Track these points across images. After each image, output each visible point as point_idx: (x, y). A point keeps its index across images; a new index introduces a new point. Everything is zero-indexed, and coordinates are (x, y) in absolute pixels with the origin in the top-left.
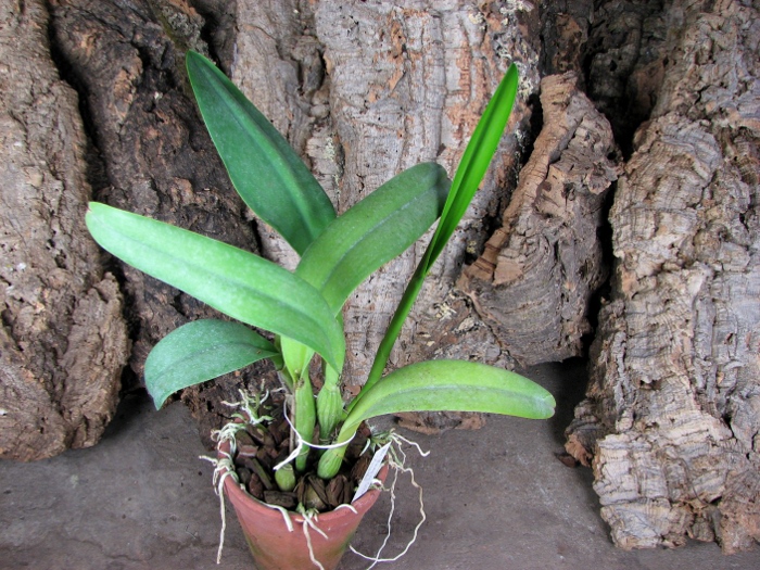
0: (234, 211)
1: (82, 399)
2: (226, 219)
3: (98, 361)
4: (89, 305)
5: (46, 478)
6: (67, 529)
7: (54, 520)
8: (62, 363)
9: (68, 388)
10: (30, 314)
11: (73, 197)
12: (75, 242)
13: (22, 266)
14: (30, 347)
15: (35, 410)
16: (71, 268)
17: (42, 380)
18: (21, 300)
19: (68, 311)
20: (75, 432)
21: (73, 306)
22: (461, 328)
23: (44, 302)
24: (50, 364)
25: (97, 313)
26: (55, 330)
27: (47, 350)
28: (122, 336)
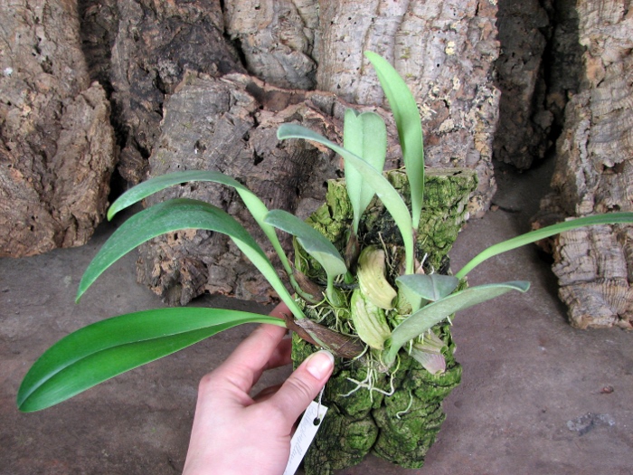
0: (217, 24)
1: (70, 199)
2: (208, 31)
3: (85, 163)
4: (76, 110)
5: (42, 279)
6: (58, 322)
7: (46, 314)
8: (51, 166)
9: (58, 190)
10: (17, 115)
11: (57, 6)
12: (60, 48)
13: (9, 71)
14: (17, 147)
15: (25, 209)
16: (57, 73)
17: (30, 180)
18: (9, 104)
19: (56, 115)
20: (66, 231)
21: (61, 112)
22: (442, 128)
23: (31, 105)
24: (40, 166)
25: (84, 118)
26: (43, 133)
27: (36, 152)
28: (109, 139)
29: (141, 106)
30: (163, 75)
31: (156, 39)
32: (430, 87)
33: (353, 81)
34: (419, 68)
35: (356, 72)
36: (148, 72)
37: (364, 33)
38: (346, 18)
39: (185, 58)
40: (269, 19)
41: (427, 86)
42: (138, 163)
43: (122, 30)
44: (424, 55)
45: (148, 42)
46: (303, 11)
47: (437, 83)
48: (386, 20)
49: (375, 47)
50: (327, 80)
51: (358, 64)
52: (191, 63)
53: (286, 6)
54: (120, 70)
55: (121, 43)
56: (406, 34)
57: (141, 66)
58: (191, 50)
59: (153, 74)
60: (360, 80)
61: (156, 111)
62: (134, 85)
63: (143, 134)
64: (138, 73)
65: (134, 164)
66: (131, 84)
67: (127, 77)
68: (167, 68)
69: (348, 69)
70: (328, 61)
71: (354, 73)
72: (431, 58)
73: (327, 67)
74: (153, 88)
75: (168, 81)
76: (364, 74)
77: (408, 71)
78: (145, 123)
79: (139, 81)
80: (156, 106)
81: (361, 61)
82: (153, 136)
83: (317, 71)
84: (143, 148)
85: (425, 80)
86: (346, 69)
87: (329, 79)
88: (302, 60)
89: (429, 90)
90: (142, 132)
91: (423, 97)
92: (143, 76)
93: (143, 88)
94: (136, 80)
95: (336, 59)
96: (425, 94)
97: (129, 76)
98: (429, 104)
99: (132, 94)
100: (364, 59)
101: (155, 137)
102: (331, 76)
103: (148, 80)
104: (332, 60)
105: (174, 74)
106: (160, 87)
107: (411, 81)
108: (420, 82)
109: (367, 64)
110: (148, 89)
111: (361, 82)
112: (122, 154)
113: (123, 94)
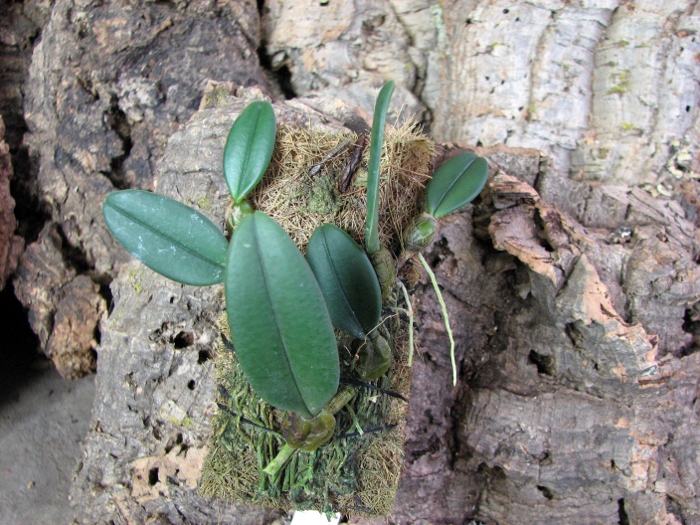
29: (73, 162)
30: (124, 105)
31: (118, 34)
32: (673, 151)
33: (510, 132)
34: (648, 114)
35: (519, 115)
36: (97, 97)
37: (534, 41)
38: (497, 10)
39: (173, 75)
40: (345, 23)
41: (665, 149)
42: (53, 275)
43: (57, 17)
44: (660, 86)
45: (102, 39)
46: (408, 19)
47: (687, 144)
48: (580, 16)
49: (556, 68)
50: (454, 134)
51: (520, 98)
52: (184, 85)
53: (377, 5)
54: (42, 89)
55: (52, 41)
56: (622, 44)
57: (85, 85)
58: (188, 61)
59: (106, 101)
60: (525, 132)
61: (102, 172)
62: (66, 119)
63: (73, 218)
64: (75, 98)
65: (44, 277)
66: (61, 118)
67: (55, 104)
68: (135, 93)
69: (501, 108)
70: (458, 95)
71: (513, 118)
72: (675, 94)
73: (456, 107)
74: (104, 129)
75: (135, 116)
76: (534, 121)
77: (623, 119)
78: (77, 195)
79: (76, 113)
80: (103, 162)
81: (527, 94)
82: (92, 222)
83: (432, 120)
84: (77, 248)
85: (662, 137)
86: (498, 109)
87: (459, 131)
88: (403, 100)
89: (669, 158)
90: (72, 213)
91: (658, 171)
92: (86, 103)
93: (84, 126)
94: (71, 111)
95: (476, 90)
96: (661, 164)
97: (58, 101)
98: (670, 187)
99: (61, 136)
100: (535, 90)
101: (95, 225)
102: (463, 125)
103: (94, 112)
104: (466, 92)
105: (148, 103)
106: (121, 130)
107: (631, 138)
108: (650, 140)
109: (541, 99)
110: (93, 130)
111: (527, 135)
112: (25, 255)
113: (44, 137)
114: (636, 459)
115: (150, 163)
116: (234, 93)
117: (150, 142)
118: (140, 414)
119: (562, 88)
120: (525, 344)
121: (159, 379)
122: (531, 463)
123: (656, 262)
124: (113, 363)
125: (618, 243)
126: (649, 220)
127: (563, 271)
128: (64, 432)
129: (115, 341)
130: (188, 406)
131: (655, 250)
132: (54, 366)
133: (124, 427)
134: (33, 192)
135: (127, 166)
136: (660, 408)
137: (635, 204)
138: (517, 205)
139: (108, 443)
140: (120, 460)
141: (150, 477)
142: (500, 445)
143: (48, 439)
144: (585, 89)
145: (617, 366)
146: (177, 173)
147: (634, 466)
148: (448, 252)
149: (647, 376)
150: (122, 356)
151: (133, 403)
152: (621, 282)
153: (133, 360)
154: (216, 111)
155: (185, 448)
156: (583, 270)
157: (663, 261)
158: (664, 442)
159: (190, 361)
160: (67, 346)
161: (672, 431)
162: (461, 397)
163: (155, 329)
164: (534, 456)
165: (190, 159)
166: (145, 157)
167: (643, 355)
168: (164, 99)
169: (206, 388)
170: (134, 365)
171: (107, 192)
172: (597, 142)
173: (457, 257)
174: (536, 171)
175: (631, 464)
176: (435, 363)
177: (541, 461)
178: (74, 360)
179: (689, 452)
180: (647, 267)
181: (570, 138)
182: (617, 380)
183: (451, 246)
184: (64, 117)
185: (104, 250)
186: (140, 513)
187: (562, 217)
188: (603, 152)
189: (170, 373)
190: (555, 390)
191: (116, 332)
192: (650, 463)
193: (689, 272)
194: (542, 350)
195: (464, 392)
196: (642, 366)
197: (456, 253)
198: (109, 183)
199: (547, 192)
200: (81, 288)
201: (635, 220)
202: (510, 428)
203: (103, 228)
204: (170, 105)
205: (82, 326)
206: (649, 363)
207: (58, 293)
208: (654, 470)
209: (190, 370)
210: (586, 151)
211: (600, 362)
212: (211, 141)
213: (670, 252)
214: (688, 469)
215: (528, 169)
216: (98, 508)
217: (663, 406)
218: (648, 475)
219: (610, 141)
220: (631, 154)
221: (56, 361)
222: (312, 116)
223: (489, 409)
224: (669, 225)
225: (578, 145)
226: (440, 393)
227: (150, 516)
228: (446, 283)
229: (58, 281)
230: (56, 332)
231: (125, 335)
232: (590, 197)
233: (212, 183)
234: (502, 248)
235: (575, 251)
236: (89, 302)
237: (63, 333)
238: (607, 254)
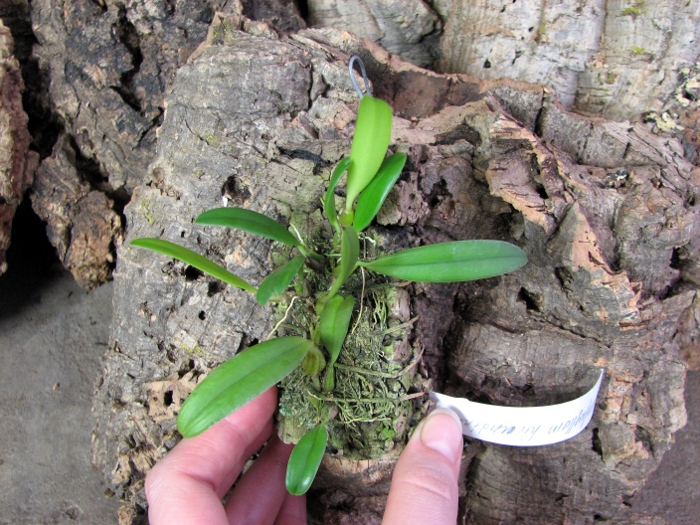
29: (84, 77)
30: (133, 17)
32: (682, 78)
33: (518, 54)
34: (660, 37)
35: (528, 35)
36: (105, 8)
41: (674, 76)
42: (68, 190)
50: (463, 51)
51: (532, 20)
59: (114, 12)
60: (534, 54)
61: (112, 87)
62: (74, 32)
63: (85, 131)
64: (83, 9)
65: (60, 192)
66: (69, 30)
67: (62, 15)
68: (143, 4)
69: (511, 29)
70: (469, 11)
71: (523, 38)
72: (690, 18)
73: (466, 23)
74: (113, 42)
75: (144, 29)
76: (543, 43)
77: (635, 42)
78: (89, 110)
79: (84, 25)
80: (114, 77)
81: (538, 14)
82: (104, 137)
83: (443, 31)
84: (91, 159)
85: (673, 64)
86: (507, 29)
87: (468, 48)
88: (414, 9)
89: (678, 85)
90: (84, 127)
91: (665, 99)
92: (94, 15)
93: (92, 40)
94: (79, 23)
95: (487, 7)
96: (670, 92)
97: (66, 13)
98: (675, 115)
99: (70, 49)
100: (547, 10)
101: (107, 140)
102: (472, 43)
103: (103, 24)
104: (477, 9)
105: (157, 15)
106: (130, 42)
107: (641, 64)
108: (660, 66)
109: (552, 20)
110: (103, 43)
111: (535, 57)
112: (40, 170)
113: (53, 50)
114: (611, 395)
115: (160, 78)
116: (242, 27)
117: (159, 57)
118: (155, 340)
119: (575, 8)
120: (517, 282)
121: (173, 309)
122: (514, 393)
123: (647, 210)
124: (129, 291)
125: (613, 187)
126: (647, 161)
127: (555, 219)
128: (84, 333)
129: (130, 271)
130: (199, 335)
131: (647, 195)
132: (73, 277)
133: (141, 350)
134: (45, 105)
135: (137, 82)
136: (638, 348)
137: (635, 142)
138: (515, 149)
139: (126, 364)
140: (138, 380)
141: (165, 399)
142: (486, 377)
143: (69, 341)
144: (598, 9)
145: (600, 310)
146: (186, 107)
147: (609, 401)
148: (446, 193)
149: (628, 320)
150: (137, 286)
151: (148, 329)
152: (612, 226)
153: (147, 290)
154: (224, 49)
155: (197, 374)
156: (574, 218)
157: (653, 209)
158: (639, 379)
159: (200, 293)
160: (84, 260)
161: (647, 369)
162: (453, 328)
163: (168, 262)
164: (518, 388)
165: (199, 95)
166: (155, 73)
167: (626, 302)
168: (172, 12)
169: (215, 320)
170: (148, 295)
171: (118, 108)
172: (606, 66)
173: (454, 199)
174: (539, 107)
175: (606, 399)
176: (429, 300)
177: (524, 391)
178: (91, 272)
179: (663, 386)
180: (637, 214)
181: (579, 61)
182: (599, 322)
183: (450, 188)
184: (73, 30)
185: (117, 165)
186: (157, 430)
187: (559, 163)
188: (611, 77)
189: (182, 304)
190: (541, 327)
191: (131, 262)
192: (624, 398)
193: (679, 218)
194: (531, 288)
195: (457, 323)
196: (623, 312)
197: (454, 195)
198: (120, 99)
199: (548, 128)
200: (95, 204)
201: (633, 159)
202: (497, 361)
203: (115, 143)
204: (178, 17)
205: (98, 242)
206: (631, 310)
207: (74, 207)
208: (627, 404)
209: (200, 302)
210: (594, 74)
211: (584, 305)
212: (219, 80)
213: (661, 200)
214: (660, 401)
215: (531, 104)
216: (119, 423)
217: (641, 347)
218: (621, 409)
219: (619, 65)
220: (639, 80)
221: (74, 272)
222: (318, 53)
223: (478, 343)
224: (666, 167)
225: (586, 67)
226: (434, 326)
227: (165, 434)
228: (442, 225)
229: (73, 196)
230: (73, 247)
231: (139, 266)
232: (590, 135)
233: (220, 120)
234: (498, 194)
235: (569, 198)
236: (103, 218)
237: (80, 248)
238: (599, 200)
